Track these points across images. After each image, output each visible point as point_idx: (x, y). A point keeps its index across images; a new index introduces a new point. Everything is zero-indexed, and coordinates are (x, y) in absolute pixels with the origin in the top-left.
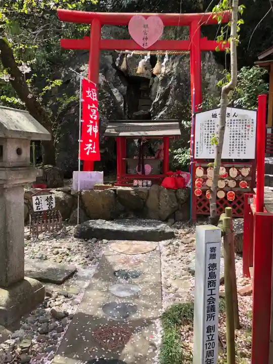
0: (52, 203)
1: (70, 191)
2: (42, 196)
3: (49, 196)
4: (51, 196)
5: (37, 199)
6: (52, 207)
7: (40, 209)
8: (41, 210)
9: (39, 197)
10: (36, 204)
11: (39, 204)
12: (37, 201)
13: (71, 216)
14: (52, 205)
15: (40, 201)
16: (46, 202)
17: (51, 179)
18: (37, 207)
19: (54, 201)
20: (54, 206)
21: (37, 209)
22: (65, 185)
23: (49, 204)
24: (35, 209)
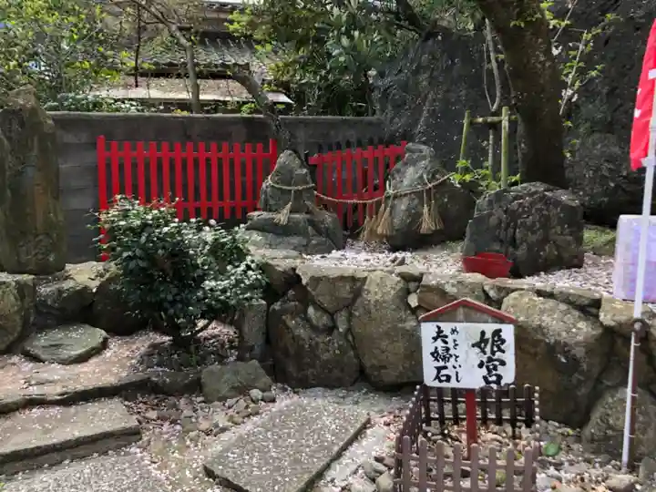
0: (503, 363)
1: (597, 303)
2: (459, 326)
3: (489, 328)
4: (497, 333)
5: (440, 335)
6: (499, 377)
7: (448, 378)
8: (453, 384)
9: (446, 327)
10: (435, 354)
11: (444, 359)
12: (439, 343)
13: (596, 416)
14: (501, 370)
15: (451, 345)
16: (475, 356)
17: (533, 238)
18: (439, 369)
19: (509, 356)
20: (508, 375)
21: (438, 377)
22: (589, 258)
23: (490, 365)
24: (429, 378)
